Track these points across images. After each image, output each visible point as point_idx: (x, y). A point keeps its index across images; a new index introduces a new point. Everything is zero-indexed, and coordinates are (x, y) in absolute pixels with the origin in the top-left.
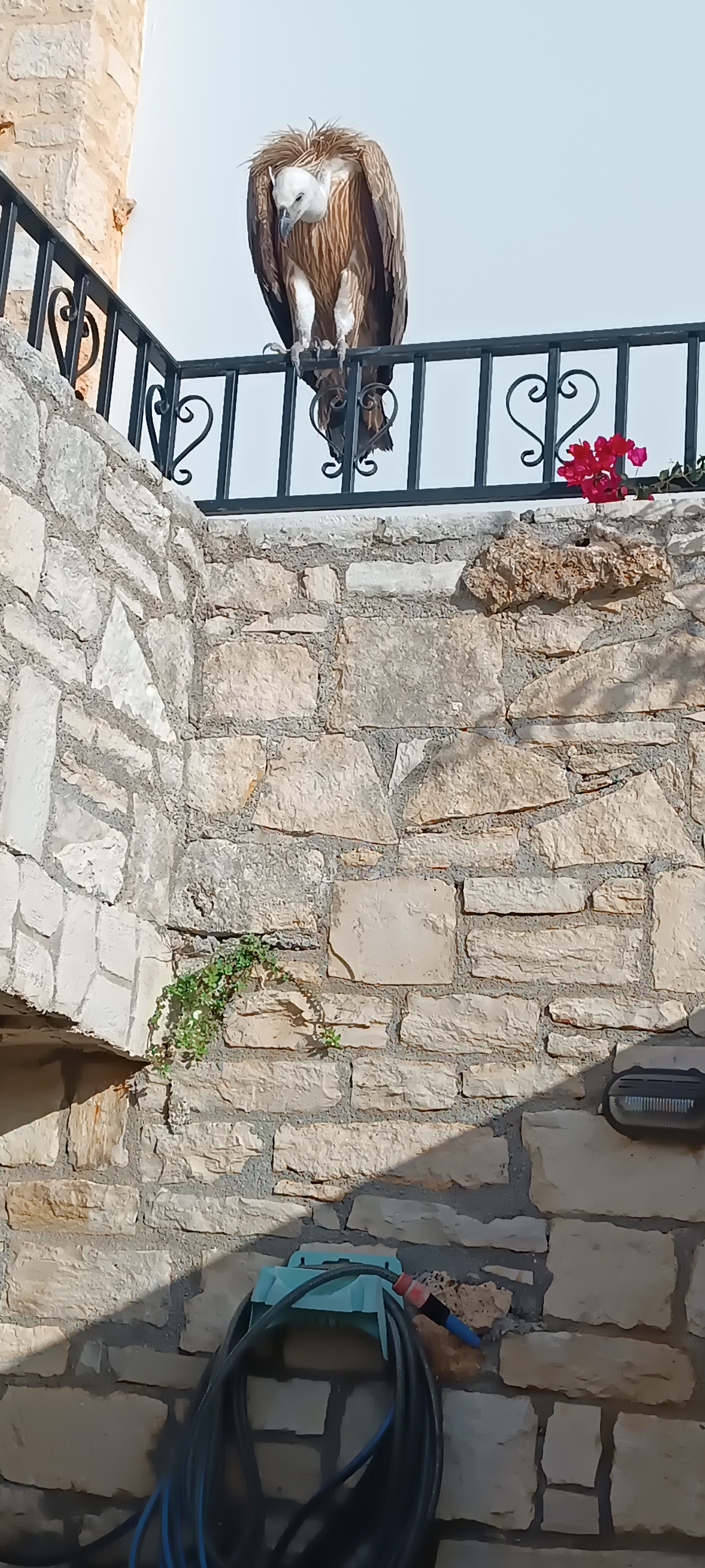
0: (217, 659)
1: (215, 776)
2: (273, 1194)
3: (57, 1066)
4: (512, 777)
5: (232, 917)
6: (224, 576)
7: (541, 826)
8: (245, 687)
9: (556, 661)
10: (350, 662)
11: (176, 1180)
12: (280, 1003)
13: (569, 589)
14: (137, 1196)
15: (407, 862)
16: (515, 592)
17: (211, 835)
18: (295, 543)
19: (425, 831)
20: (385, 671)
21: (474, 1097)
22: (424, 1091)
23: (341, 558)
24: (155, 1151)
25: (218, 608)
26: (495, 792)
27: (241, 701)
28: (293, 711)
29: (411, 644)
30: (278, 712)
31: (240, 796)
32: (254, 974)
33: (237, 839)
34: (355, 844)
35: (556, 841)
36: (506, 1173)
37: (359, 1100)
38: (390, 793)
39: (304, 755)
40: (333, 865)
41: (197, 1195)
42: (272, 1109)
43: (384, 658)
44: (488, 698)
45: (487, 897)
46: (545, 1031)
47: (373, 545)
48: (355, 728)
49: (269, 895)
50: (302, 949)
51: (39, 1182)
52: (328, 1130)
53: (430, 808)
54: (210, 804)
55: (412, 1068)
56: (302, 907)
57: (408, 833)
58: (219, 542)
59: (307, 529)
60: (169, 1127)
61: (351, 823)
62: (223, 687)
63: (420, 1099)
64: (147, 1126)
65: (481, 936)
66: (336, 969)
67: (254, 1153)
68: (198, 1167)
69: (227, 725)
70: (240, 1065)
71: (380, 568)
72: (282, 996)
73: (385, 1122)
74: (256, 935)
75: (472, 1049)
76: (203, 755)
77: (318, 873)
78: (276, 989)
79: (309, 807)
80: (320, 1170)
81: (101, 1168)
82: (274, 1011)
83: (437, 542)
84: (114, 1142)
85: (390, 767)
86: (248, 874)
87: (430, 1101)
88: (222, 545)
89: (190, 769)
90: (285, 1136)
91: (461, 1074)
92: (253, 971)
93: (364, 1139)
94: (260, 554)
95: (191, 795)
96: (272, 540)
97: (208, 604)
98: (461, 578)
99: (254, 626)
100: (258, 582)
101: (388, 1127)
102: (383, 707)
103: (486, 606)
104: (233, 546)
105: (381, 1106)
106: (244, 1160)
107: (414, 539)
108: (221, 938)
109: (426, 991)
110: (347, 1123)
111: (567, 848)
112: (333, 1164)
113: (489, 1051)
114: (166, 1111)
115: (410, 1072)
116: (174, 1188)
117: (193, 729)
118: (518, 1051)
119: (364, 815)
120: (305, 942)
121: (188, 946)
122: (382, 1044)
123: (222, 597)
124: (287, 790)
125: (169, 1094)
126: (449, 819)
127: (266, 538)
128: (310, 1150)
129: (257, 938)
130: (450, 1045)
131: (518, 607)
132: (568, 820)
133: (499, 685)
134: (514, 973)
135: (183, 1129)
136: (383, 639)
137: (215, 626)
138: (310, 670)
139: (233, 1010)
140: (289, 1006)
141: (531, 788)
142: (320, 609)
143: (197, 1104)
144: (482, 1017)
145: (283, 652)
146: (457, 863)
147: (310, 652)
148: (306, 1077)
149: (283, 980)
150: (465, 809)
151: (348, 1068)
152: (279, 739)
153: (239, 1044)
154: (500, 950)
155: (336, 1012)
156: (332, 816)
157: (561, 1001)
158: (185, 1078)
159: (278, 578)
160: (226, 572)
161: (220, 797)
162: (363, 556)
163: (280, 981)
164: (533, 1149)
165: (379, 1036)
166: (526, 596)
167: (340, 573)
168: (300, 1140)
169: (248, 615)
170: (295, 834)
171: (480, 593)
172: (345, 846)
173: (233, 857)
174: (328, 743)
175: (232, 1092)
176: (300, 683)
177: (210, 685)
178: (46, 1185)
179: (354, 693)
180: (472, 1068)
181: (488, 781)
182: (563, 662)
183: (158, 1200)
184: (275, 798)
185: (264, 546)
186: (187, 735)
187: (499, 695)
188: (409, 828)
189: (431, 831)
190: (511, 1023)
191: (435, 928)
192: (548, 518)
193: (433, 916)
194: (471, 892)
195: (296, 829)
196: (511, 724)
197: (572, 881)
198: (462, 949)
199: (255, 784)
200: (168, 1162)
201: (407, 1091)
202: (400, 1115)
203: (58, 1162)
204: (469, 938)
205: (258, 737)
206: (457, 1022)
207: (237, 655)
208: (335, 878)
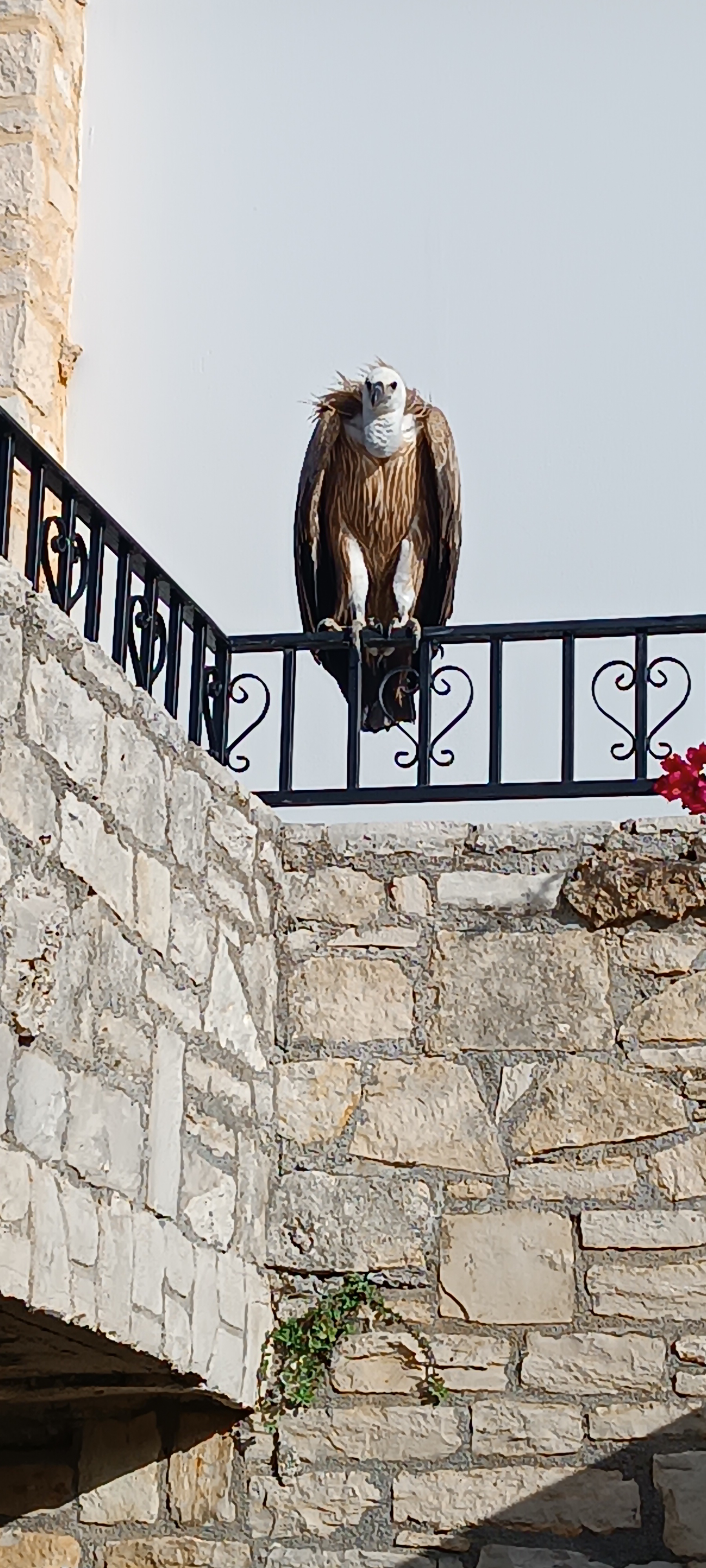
0: (303, 977)
1: (307, 1102)
2: (395, 1545)
3: (152, 1416)
4: (626, 1104)
5: (334, 1255)
6: (305, 885)
7: (659, 1156)
8: (334, 1006)
9: (666, 980)
10: (447, 979)
11: (290, 1534)
12: (391, 1345)
13: (677, 908)
14: (248, 1553)
15: (518, 1195)
16: (620, 909)
17: (306, 1166)
18: (381, 851)
19: (536, 1161)
20: (485, 990)
21: (600, 1440)
22: (550, 1435)
23: (432, 867)
24: (264, 1504)
25: (300, 920)
26: (609, 1121)
27: (331, 1021)
28: (388, 1032)
29: (511, 960)
30: (372, 1035)
31: (336, 1123)
32: (361, 1315)
33: (335, 1171)
34: (463, 1176)
35: (675, 1172)
36: (638, 1517)
37: (479, 1447)
38: (497, 1121)
39: (402, 1079)
40: (440, 1198)
41: (314, 1549)
42: (388, 1457)
43: (483, 977)
44: (597, 1019)
45: (605, 1232)
46: (673, 1370)
47: (464, 853)
48: (457, 1051)
49: (373, 1231)
50: (411, 1287)
51: (141, 1541)
52: (450, 1477)
53: (540, 1136)
54: (303, 1134)
55: (536, 1412)
56: (409, 1243)
57: (520, 1164)
58: (298, 849)
59: (394, 836)
60: (280, 1480)
61: (457, 1154)
62: (311, 1006)
63: (545, 1444)
64: (254, 1478)
65: (601, 1272)
66: (448, 1308)
67: (372, 1504)
68: (312, 1520)
69: (317, 1047)
70: (352, 1411)
71: (473, 878)
72: (393, 1338)
73: (509, 1468)
74: (361, 1273)
75: (597, 1391)
76: (293, 1080)
77: (425, 1207)
78: (384, 1330)
79: (411, 1137)
80: (443, 1520)
81: (207, 1524)
82: (383, 1354)
83: (533, 852)
84: (219, 1496)
85: (494, 1091)
86: (349, 1208)
87: (556, 1446)
88: (301, 852)
89: (279, 1095)
90: (403, 1484)
91: (587, 1416)
92: (360, 1312)
93: (489, 1487)
94: (343, 861)
95: (281, 1124)
96: (356, 847)
97: (289, 918)
98: (561, 892)
99: (340, 940)
100: (342, 892)
101: (513, 1474)
102: (485, 1029)
103: (590, 922)
104: (313, 853)
105: (504, 1451)
106: (361, 1511)
107: (508, 848)
108: (323, 1276)
109: (546, 1330)
110: (469, 1469)
111: (687, 1179)
112: (456, 1513)
113: (615, 1392)
114: (274, 1462)
115: (533, 1415)
116: (288, 1542)
117: (281, 1053)
118: (644, 1391)
119: (470, 1144)
120: (414, 1281)
121: (288, 1286)
122: (502, 1387)
123: (305, 908)
124: (386, 1119)
125: (277, 1444)
126: (562, 1148)
127: (348, 844)
128: (431, 1499)
129: (362, 1277)
130: (573, 1387)
131: (624, 922)
132: (686, 1149)
133: (608, 1007)
134: (639, 1311)
135: (294, 1481)
136: (480, 955)
137: (298, 940)
138: (404, 988)
139: (340, 1354)
140: (401, 1347)
141: (647, 1115)
142: (411, 921)
143: (307, 1455)
144: (606, 1356)
145: (374, 970)
146: (572, 1196)
147: (403, 968)
148: (423, 1423)
149: (392, 1321)
150: (578, 1139)
151: (467, 1412)
152: (373, 1061)
153: (348, 1389)
154: (621, 1287)
155: (451, 1354)
156: (437, 1144)
157: (688, 1338)
158: (294, 1427)
159: (364, 888)
160: (307, 882)
161: (314, 1126)
162: (454, 865)
163: (389, 1322)
164: (666, 1492)
165: (497, 1379)
166: (632, 913)
167: (431, 884)
168: (420, 1489)
169: (334, 928)
170: (397, 1165)
171: (583, 909)
172: (451, 1177)
173: (331, 1190)
174: (427, 1066)
175: (344, 1441)
176: (394, 1002)
177: (298, 1004)
178: (148, 1543)
179: (452, 1013)
180: (599, 1410)
181: (600, 1109)
182: (673, 982)
183: (271, 1556)
184: (372, 1126)
185: (347, 854)
186: (276, 1059)
187: (608, 1016)
188: (520, 1159)
189: (542, 1160)
190: (636, 1363)
191: (552, 1264)
192: (651, 830)
193: (549, 1252)
194: (589, 1226)
195: (398, 1159)
196: (622, 1047)
197: (694, 1214)
198: (581, 1287)
199: (350, 1112)
200: (280, 1516)
201: (531, 1435)
202: (526, 1460)
203: (159, 1518)
204: (589, 1274)
205: (351, 1061)
206: (580, 1363)
207: (324, 972)
208: (443, 1211)
